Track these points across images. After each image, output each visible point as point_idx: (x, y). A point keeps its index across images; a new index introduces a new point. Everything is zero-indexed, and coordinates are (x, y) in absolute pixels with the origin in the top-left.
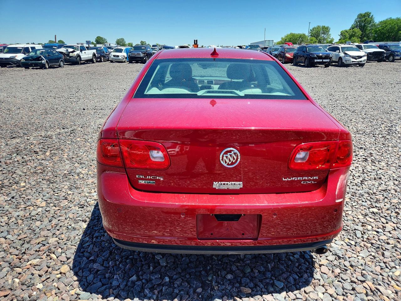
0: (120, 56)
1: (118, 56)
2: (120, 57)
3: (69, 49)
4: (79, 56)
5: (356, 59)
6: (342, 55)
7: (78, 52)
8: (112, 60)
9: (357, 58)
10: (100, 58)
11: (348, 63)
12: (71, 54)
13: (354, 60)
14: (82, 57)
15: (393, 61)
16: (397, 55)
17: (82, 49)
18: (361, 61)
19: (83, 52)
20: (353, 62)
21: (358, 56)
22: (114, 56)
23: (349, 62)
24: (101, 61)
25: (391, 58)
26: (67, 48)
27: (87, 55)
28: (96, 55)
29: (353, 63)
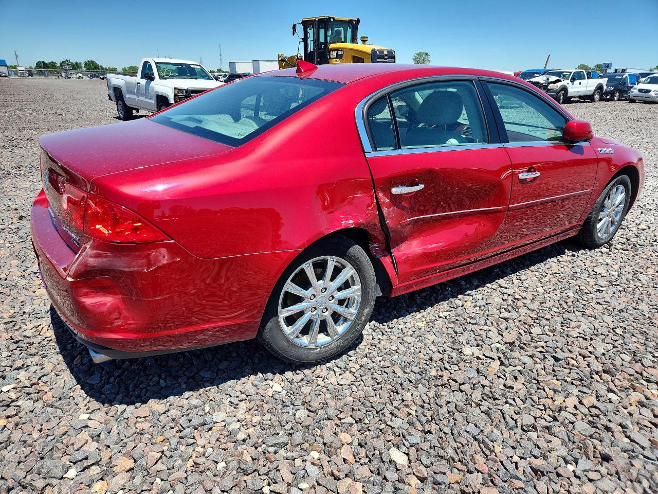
0: (653, 90)
1: (648, 91)
2: (652, 94)
3: (552, 76)
4: (565, 89)
7: (565, 82)
8: (633, 98)
10: (612, 94)
12: (551, 86)
14: (569, 90)
17: (577, 77)
19: (577, 82)
22: (640, 91)
24: (612, 99)
26: (549, 76)
27: (583, 87)
28: (605, 87)
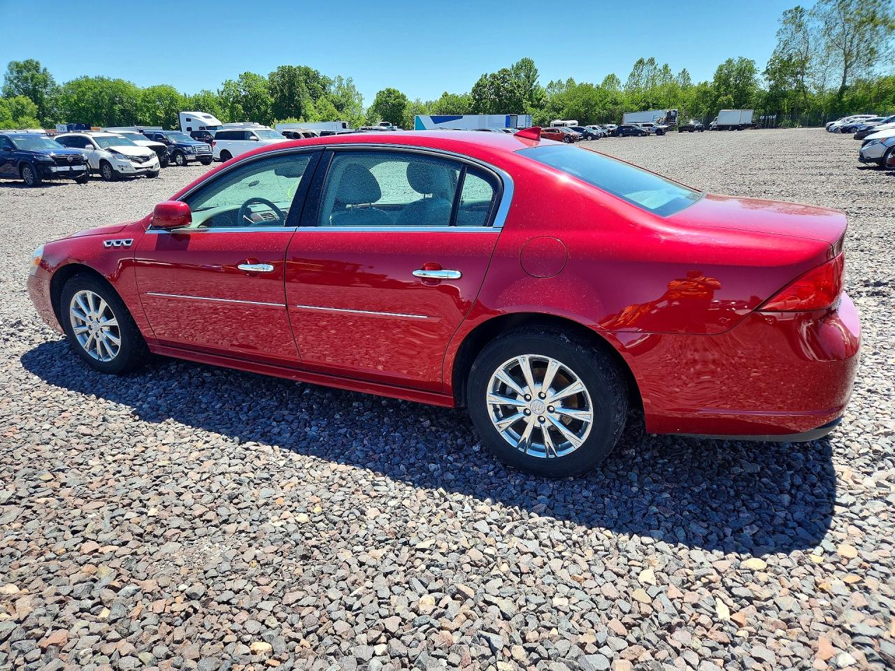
5: (140, 163)
6: (106, 155)
9: (141, 160)
11: (126, 171)
13: (138, 165)
15: (185, 164)
16: (189, 153)
18: (152, 167)
20: (137, 168)
21: (141, 157)
23: (129, 169)
25: (179, 158)
29: (139, 171)
